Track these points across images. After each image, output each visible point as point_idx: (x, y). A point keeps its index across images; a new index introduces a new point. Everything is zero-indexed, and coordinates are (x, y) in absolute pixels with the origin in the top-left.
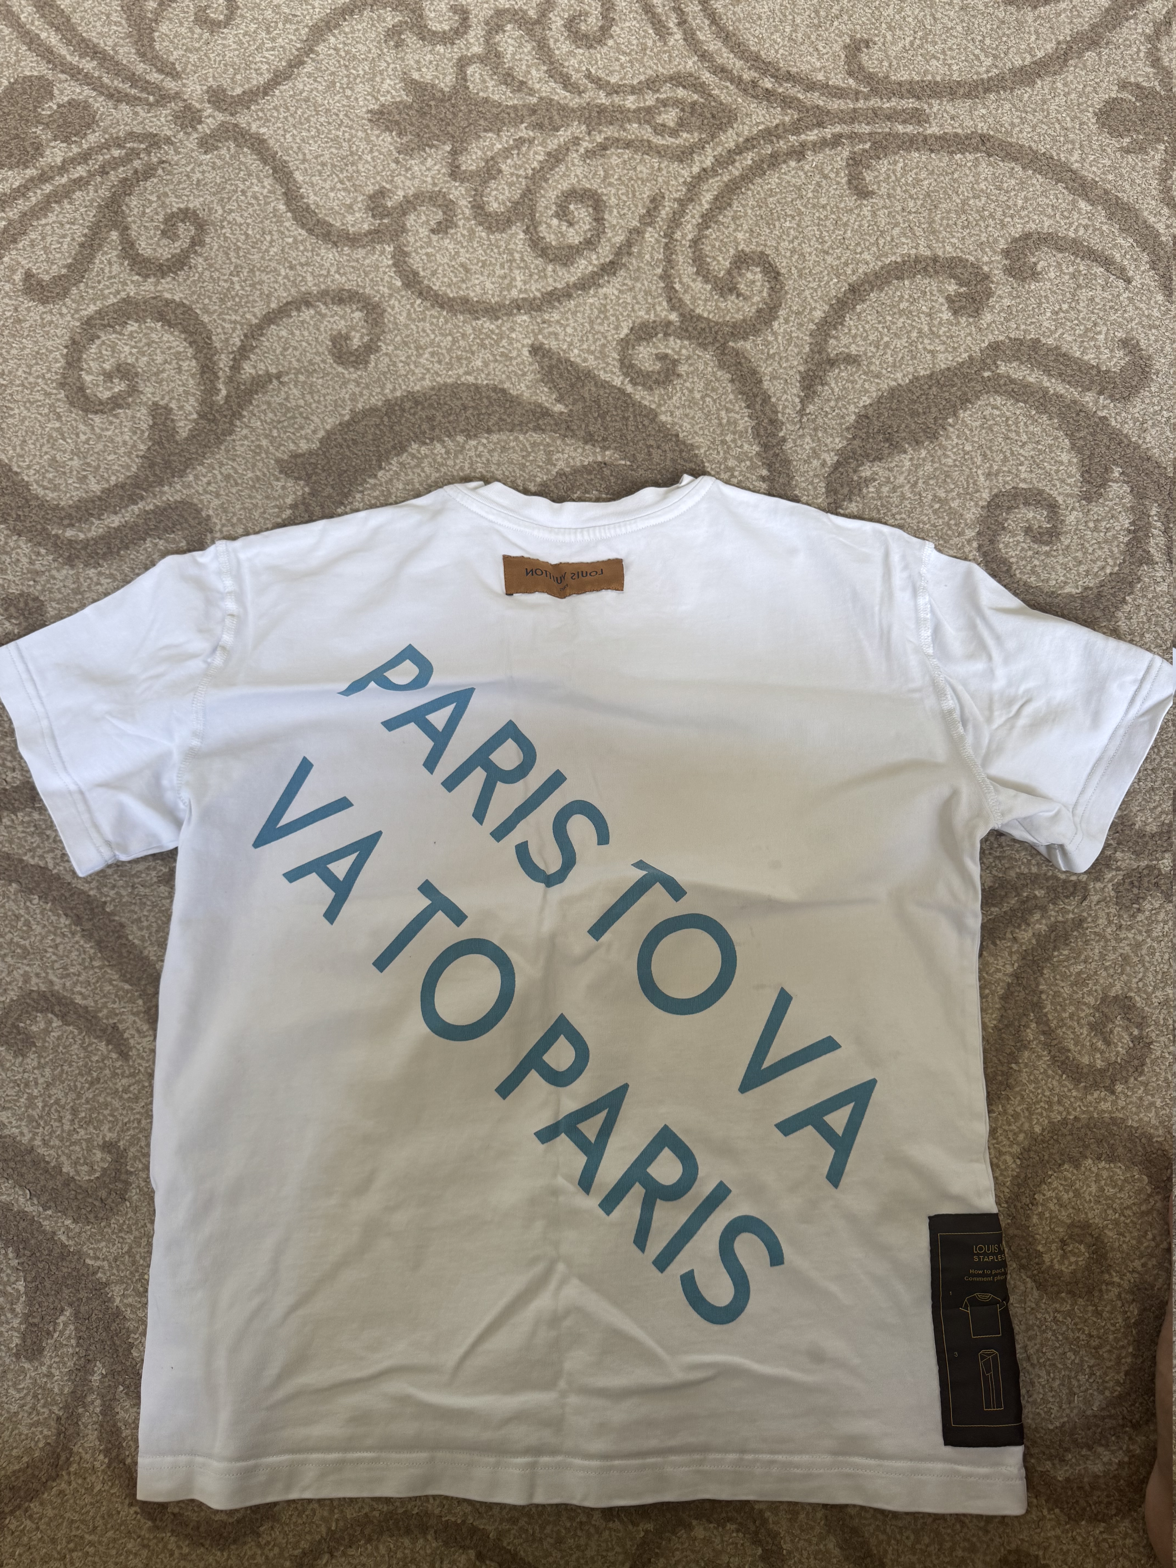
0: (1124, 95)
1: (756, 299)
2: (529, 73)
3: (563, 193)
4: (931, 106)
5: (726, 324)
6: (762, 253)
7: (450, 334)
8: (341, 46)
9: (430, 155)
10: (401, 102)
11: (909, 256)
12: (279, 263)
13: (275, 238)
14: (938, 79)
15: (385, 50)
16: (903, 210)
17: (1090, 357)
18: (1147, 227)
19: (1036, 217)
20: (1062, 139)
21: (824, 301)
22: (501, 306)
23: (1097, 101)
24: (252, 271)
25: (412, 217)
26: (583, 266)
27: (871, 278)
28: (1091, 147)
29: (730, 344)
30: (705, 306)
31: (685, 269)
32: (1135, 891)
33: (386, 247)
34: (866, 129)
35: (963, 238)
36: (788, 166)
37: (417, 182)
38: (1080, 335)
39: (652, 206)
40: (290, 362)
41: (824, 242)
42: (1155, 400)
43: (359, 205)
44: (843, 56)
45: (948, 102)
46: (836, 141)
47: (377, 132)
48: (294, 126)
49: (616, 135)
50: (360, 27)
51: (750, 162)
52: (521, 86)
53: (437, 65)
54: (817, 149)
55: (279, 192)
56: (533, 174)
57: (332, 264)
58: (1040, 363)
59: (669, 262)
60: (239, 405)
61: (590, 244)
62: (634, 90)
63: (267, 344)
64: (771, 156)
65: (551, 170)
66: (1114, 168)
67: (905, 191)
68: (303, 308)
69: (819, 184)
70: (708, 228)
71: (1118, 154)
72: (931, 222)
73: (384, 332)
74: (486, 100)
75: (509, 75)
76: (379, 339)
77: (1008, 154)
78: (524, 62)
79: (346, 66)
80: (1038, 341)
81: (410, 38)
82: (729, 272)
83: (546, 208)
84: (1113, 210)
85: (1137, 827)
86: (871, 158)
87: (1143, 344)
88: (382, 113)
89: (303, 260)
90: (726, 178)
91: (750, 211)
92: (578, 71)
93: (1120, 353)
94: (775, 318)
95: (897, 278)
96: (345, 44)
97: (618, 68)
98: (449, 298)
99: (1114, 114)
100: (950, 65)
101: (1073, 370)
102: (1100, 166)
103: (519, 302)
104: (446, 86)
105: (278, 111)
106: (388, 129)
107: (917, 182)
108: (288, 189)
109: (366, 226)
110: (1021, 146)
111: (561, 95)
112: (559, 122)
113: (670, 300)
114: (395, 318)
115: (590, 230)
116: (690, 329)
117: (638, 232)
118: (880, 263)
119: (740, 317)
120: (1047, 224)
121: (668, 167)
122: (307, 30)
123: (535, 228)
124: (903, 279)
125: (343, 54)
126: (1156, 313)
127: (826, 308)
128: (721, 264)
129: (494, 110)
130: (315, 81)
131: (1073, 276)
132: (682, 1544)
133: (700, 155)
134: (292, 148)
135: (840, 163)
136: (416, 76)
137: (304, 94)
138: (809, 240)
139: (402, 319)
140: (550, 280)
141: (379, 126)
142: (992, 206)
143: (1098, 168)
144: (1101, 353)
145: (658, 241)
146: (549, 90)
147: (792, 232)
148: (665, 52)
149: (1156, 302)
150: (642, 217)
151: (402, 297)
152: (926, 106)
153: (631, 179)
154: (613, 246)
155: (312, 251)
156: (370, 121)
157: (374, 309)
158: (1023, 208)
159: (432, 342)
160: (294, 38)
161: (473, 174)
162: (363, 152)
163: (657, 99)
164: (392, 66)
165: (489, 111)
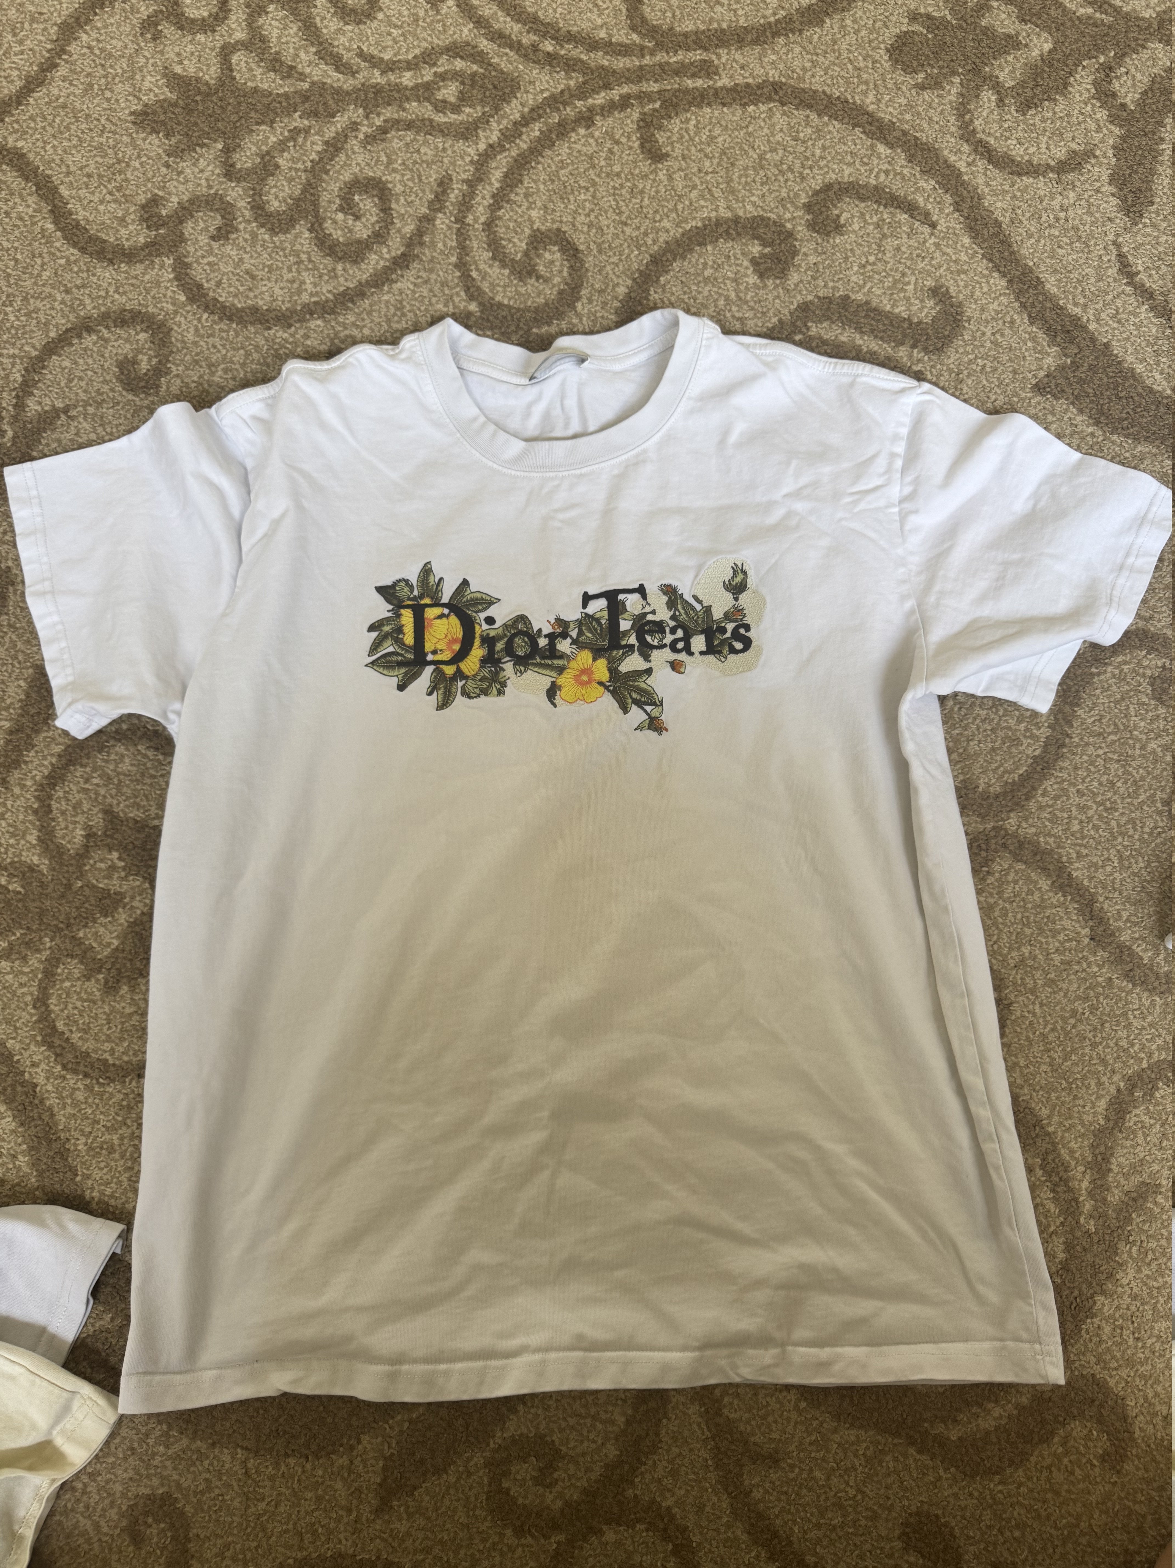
0: (916, 27)
1: (557, 280)
2: (297, 55)
3: (345, 183)
4: (719, 57)
5: (528, 309)
6: (559, 230)
7: (242, 348)
8: (94, 43)
9: (201, 156)
10: (165, 100)
11: (710, 219)
12: (53, 288)
13: (46, 260)
14: (724, 26)
15: (143, 44)
16: (700, 171)
17: (900, 310)
18: (949, 166)
19: (835, 166)
20: (856, 80)
21: (626, 275)
22: (293, 312)
23: (888, 36)
24: (25, 299)
25: (190, 224)
26: (375, 261)
27: (673, 247)
28: (885, 86)
29: (534, 330)
30: (505, 292)
31: (481, 255)
32: (984, 854)
33: (165, 259)
34: (655, 87)
35: (763, 196)
36: (578, 134)
37: (190, 185)
38: (889, 288)
39: (440, 190)
40: (77, 394)
41: (621, 213)
42: (969, 349)
43: (132, 217)
44: (624, 10)
45: (736, 50)
46: (624, 103)
47: (143, 135)
48: (54, 136)
49: (396, 116)
50: (112, 21)
51: (537, 133)
52: (290, 72)
53: (200, 56)
54: (606, 113)
55: (45, 211)
56: (312, 167)
57: (110, 284)
58: (851, 321)
59: (463, 248)
60: (28, 446)
61: (379, 237)
62: (410, 66)
63: (49, 376)
64: (559, 124)
65: (331, 160)
66: (910, 106)
67: (701, 150)
68: (85, 334)
69: (610, 151)
70: (500, 208)
71: (913, 92)
72: (728, 181)
73: (172, 352)
74: (256, 90)
75: (277, 60)
76: (168, 361)
77: (802, 101)
78: (291, 45)
79: (103, 66)
80: (847, 297)
81: (167, 29)
82: (526, 254)
83: (329, 202)
84: (913, 151)
85: (980, 789)
86: (663, 118)
87: (953, 291)
88: (146, 114)
89: (79, 282)
90: (514, 153)
91: (542, 187)
92: (349, 50)
93: (930, 303)
94: (578, 299)
95: (700, 244)
96: (98, 41)
97: (390, 43)
98: (237, 309)
99: (906, 49)
100: (735, 11)
101: (885, 325)
102: (897, 105)
103: (311, 306)
104: (211, 78)
105: (34, 121)
106: (154, 131)
107: (712, 139)
108: (55, 206)
109: (142, 240)
110: (815, 92)
111: (334, 78)
112: (334, 106)
113: (467, 289)
114: (183, 336)
115: (378, 222)
116: (491, 318)
117: (427, 220)
118: (680, 230)
119: (541, 300)
120: (847, 172)
121: (452, 146)
122: (56, 28)
123: (320, 225)
124: (705, 245)
125: (97, 52)
126: (964, 257)
127: (629, 282)
128: (517, 246)
129: (266, 101)
130: (71, 84)
131: (878, 226)
132: (595, 1550)
133: (484, 130)
134: (54, 160)
135: (631, 126)
136: (178, 70)
137: (61, 100)
138: (606, 212)
139: (190, 336)
140: (341, 280)
141: (144, 129)
142: (790, 158)
143: (895, 108)
144: (911, 304)
145: (449, 228)
146: (320, 73)
147: (587, 205)
148: (438, 21)
149: (963, 246)
150: (431, 203)
151: (188, 312)
152: (714, 57)
153: (415, 162)
154: (403, 237)
155: (88, 271)
156: (134, 123)
157: (159, 328)
158: (821, 157)
159: (224, 357)
160: (42, 38)
161: (249, 172)
162: (130, 159)
163: (435, 73)
164: (151, 61)
165: (260, 102)
